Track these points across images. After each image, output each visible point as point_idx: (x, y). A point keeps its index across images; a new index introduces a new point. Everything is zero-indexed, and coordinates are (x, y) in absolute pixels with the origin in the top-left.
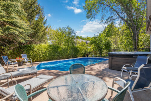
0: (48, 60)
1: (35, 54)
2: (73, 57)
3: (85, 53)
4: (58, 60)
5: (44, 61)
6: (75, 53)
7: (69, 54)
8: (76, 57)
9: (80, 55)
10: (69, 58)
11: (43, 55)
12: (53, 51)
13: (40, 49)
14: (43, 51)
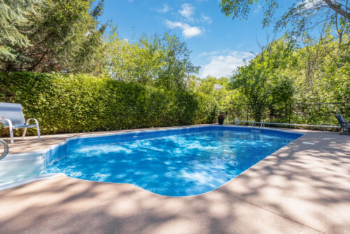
0: (104, 130)
1: (56, 105)
2: (181, 123)
3: (213, 114)
4: (137, 131)
5: (91, 131)
6: (186, 111)
7: (170, 114)
8: (187, 124)
9: (200, 117)
10: (169, 126)
11: (87, 109)
12: (120, 101)
13: (77, 91)
14: (87, 99)
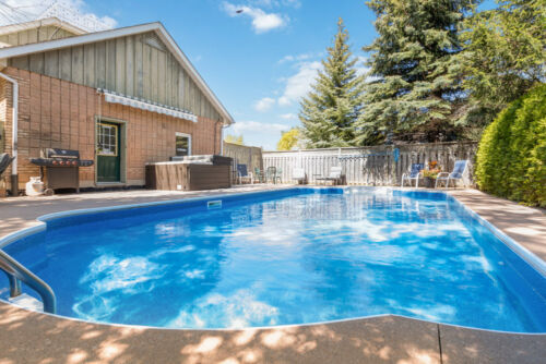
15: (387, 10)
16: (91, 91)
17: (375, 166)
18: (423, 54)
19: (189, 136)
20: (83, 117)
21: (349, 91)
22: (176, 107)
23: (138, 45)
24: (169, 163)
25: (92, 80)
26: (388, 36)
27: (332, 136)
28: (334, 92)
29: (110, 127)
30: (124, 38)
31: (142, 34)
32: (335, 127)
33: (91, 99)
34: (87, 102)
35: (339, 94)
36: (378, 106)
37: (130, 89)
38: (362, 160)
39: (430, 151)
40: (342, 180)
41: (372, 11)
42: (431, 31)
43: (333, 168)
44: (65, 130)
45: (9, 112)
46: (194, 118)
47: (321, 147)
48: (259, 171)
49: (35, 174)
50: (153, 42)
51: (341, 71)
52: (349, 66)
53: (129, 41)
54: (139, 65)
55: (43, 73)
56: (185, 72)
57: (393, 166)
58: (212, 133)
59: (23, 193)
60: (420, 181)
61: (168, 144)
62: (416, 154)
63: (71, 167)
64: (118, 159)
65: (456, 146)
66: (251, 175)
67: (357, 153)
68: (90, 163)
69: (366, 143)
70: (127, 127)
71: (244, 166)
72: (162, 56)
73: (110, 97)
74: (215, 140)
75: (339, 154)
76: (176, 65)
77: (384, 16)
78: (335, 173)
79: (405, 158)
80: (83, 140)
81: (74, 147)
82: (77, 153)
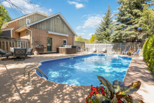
15: (122, 4)
16: (45, 31)
17: (115, 48)
18: (132, 17)
19: (66, 40)
20: (44, 37)
21: (110, 26)
22: (63, 33)
23: (55, 19)
24: (62, 48)
25: (45, 29)
26: (122, 11)
27: (104, 39)
28: (106, 26)
29: (49, 39)
30: (52, 18)
31: (56, 16)
32: (105, 37)
33: (45, 33)
34: (45, 34)
35: (107, 27)
36: (117, 32)
37: (53, 30)
38: (112, 46)
39: (132, 45)
40: (106, 52)
41: (118, 3)
42: (135, 10)
43: (103, 48)
44: (41, 40)
45: (30, 37)
46: (68, 36)
47: (101, 42)
48: (84, 48)
49: (36, 50)
50: (58, 17)
51: (108, 20)
52: (110, 18)
53: (53, 18)
54: (55, 24)
55: (36, 28)
56: (66, 24)
57: (120, 49)
58: (72, 39)
59: (34, 54)
60: (127, 53)
61: (62, 42)
62: (127, 46)
63: (42, 49)
64: (51, 46)
65: (140, 44)
66: (81, 50)
67: (111, 45)
68: (46, 48)
69: (113, 42)
70: (53, 39)
71: (80, 47)
72: (60, 21)
73: (49, 32)
74: (73, 41)
75: (105, 44)
76: (64, 23)
77: (121, 5)
78: (104, 50)
79: (124, 46)
80: (44, 42)
81: (42, 44)
82: (43, 46)
